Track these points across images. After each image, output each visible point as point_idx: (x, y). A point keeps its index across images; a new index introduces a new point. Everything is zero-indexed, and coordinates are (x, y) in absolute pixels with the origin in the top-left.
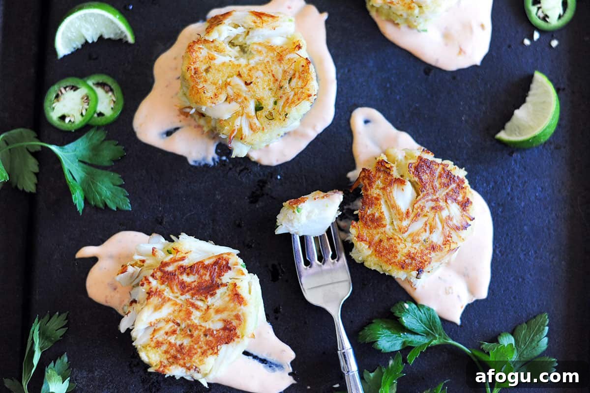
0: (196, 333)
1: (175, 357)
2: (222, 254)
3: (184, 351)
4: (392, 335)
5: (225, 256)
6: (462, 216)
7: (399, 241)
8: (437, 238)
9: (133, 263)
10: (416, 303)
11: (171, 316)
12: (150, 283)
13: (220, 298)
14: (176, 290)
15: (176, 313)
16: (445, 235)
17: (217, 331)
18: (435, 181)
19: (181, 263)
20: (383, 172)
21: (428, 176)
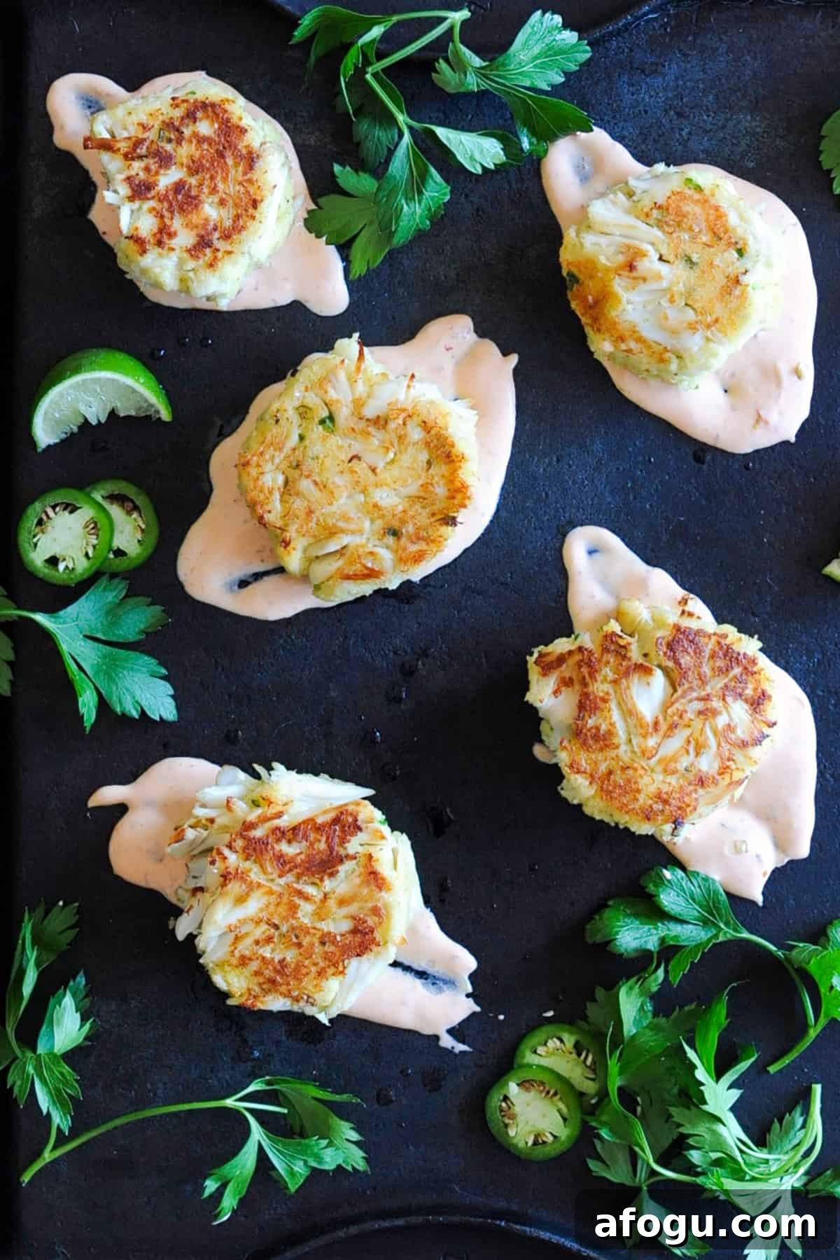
0: (306, 941)
1: (273, 981)
2: (346, 805)
3: (287, 971)
4: (641, 926)
5: (350, 808)
6: (753, 722)
7: (641, 772)
8: (707, 764)
9: (192, 821)
10: (684, 869)
11: (264, 914)
12: (225, 858)
13: (344, 880)
14: (269, 870)
15: (272, 908)
16: (722, 759)
17: (342, 935)
18: (704, 665)
19: (276, 822)
20: (615, 653)
21: (692, 658)
